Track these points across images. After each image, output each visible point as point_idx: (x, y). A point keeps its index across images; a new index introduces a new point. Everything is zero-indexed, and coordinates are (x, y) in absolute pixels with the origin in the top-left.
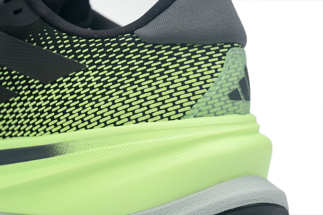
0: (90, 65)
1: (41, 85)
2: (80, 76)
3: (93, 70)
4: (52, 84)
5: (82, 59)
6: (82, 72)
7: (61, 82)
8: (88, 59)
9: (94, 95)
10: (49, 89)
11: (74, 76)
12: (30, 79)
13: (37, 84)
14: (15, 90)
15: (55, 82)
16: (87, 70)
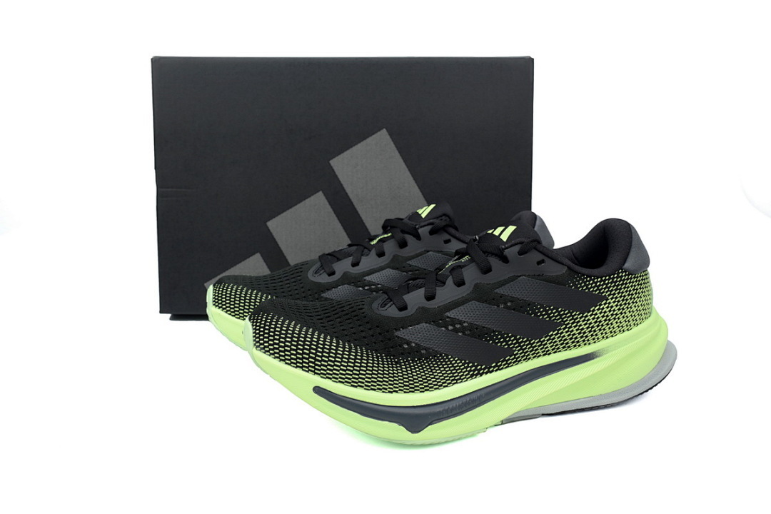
0: (609, 295)
1: (581, 315)
2: (605, 304)
3: (612, 299)
4: (588, 313)
5: (604, 292)
6: (605, 301)
7: (594, 310)
8: (607, 292)
9: (616, 314)
10: (587, 316)
11: (600, 305)
12: (573, 312)
13: (579, 315)
14: (562, 321)
15: (590, 311)
16: (607, 299)
